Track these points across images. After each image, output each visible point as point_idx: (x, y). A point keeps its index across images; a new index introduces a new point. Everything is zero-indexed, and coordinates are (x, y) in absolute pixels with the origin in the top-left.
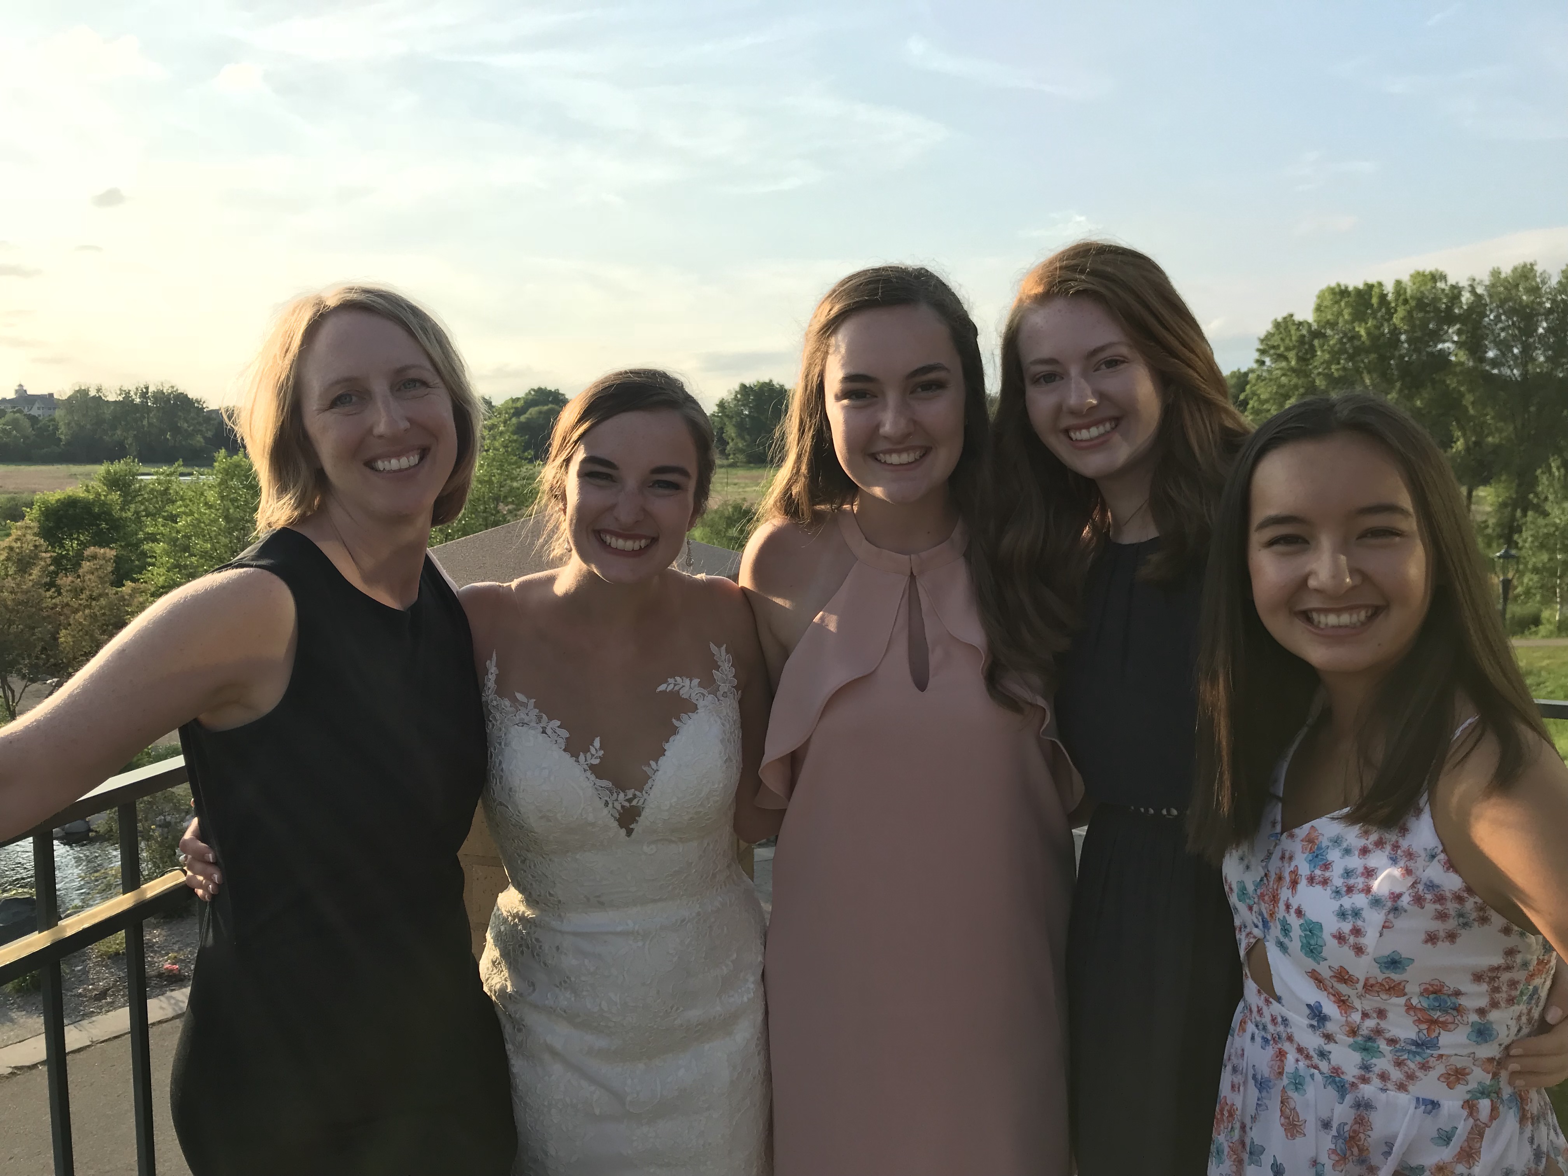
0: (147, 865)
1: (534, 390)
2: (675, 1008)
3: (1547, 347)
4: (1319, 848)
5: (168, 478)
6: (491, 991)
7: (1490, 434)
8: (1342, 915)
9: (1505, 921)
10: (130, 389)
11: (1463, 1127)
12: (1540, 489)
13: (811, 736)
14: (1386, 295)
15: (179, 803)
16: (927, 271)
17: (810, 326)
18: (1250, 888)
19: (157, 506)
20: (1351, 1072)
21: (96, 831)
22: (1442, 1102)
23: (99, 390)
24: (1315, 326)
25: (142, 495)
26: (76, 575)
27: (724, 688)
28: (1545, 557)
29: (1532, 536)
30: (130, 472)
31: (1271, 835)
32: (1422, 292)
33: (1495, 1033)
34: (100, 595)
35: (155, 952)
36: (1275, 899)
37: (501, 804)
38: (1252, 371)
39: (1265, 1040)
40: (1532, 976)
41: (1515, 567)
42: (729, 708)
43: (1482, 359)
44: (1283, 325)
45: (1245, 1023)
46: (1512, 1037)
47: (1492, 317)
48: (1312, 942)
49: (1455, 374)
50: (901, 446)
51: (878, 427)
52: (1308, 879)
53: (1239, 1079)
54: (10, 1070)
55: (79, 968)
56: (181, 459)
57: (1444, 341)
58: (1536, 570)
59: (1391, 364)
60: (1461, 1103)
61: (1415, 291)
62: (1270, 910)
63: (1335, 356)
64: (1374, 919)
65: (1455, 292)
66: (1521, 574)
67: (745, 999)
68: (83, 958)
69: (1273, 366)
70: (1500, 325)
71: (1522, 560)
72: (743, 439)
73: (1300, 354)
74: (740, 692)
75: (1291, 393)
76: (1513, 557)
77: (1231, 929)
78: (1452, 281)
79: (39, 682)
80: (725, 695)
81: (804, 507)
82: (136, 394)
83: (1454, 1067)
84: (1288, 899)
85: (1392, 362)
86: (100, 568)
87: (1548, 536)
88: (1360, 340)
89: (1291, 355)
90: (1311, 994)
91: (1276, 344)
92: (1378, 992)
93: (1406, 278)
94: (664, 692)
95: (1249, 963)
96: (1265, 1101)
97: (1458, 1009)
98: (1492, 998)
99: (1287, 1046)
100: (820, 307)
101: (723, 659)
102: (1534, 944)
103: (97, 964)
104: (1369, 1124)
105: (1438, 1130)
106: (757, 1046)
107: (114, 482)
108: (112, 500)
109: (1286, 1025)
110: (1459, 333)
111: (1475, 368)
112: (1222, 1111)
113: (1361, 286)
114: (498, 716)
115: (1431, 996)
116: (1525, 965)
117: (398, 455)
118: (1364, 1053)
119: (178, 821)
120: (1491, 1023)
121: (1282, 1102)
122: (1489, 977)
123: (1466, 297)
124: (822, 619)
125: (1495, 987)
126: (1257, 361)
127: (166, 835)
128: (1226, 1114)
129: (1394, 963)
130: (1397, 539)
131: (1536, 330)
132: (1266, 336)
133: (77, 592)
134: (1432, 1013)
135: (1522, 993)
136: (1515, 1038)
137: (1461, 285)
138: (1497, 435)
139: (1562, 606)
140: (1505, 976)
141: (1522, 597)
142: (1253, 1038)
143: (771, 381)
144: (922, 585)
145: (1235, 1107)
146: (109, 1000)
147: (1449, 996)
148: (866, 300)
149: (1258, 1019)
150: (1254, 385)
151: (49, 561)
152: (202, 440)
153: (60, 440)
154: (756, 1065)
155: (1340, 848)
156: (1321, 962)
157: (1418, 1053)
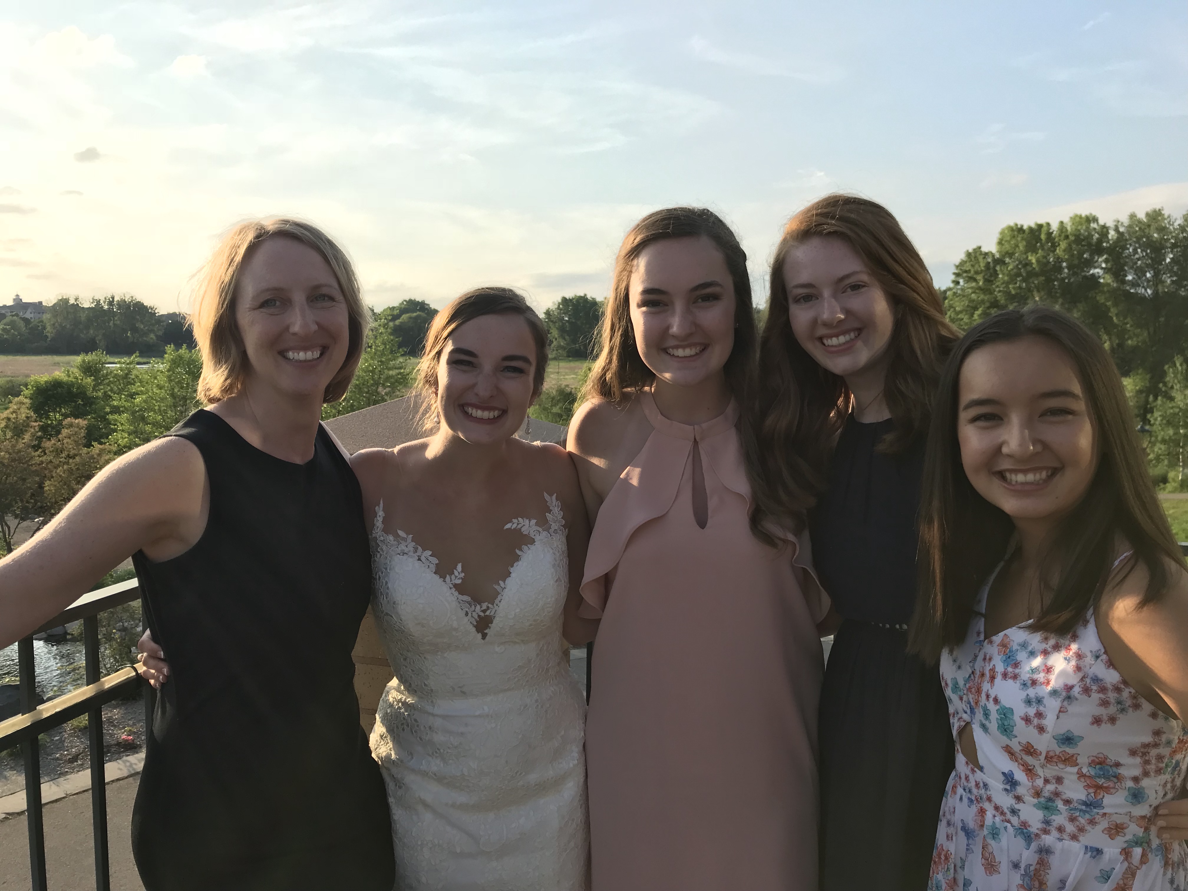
0: (109, 660)
1: (405, 301)
2: (518, 774)
3: (1173, 274)
4: (1011, 651)
5: (128, 366)
6: (379, 758)
7: (1130, 338)
8: (1028, 702)
9: (1153, 708)
10: (100, 298)
11: (1120, 868)
12: (1168, 379)
13: (618, 564)
14: (1052, 233)
15: (134, 612)
16: (708, 211)
17: (620, 251)
18: (961, 683)
19: (120, 387)
20: (1035, 826)
21: (72, 634)
22: (1105, 850)
23: (76, 300)
24: (997, 256)
25: (108, 379)
26: (57, 440)
27: (554, 526)
28: (1171, 432)
29: (1160, 416)
30: (99, 362)
31: (976, 642)
32: (1079, 230)
33: (1146, 796)
34: (76, 455)
35: (115, 726)
36: (979, 691)
37: (387, 614)
38: (950, 289)
39: (971, 801)
40: (1174, 752)
41: (1149, 439)
42: (559, 542)
43: (1124, 282)
44: (973, 255)
45: (956, 787)
46: (1159, 800)
47: (1131, 250)
48: (1006, 723)
49: (1103, 292)
50: (686, 343)
51: (668, 328)
52: (1002, 675)
53: (951, 830)
54: (4, 816)
55: (57, 738)
56: (138, 352)
57: (1095, 268)
58: (1164, 441)
59: (1055, 285)
60: (1120, 850)
61: (1074, 230)
62: (976, 700)
63: (1013, 278)
64: (1052, 706)
65: (1104, 229)
66: (1154, 444)
67: (571, 765)
68: (60, 731)
69: (966, 285)
70: (1137, 256)
71: (1153, 433)
72: (564, 339)
73: (986, 277)
74: (567, 530)
75: (978, 306)
76: (1148, 431)
77: (946, 715)
78: (1101, 222)
79: (28, 521)
80: (555, 532)
81: (615, 389)
82: (105, 302)
83: (1114, 823)
84: (988, 691)
85: (1056, 283)
86: (75, 434)
87: (1175, 415)
88: (1032, 266)
89: (979, 277)
90: (1006, 765)
91: (967, 269)
92: (1056, 762)
93: (1066, 220)
94: (510, 529)
95: (960, 741)
96: (971, 846)
97: (1118, 778)
98: (1145, 769)
99: (987, 805)
100: (627, 237)
101: (554, 505)
102: (1176, 727)
103: (71, 735)
104: (1048, 864)
105: (1100, 871)
106: (579, 801)
107: (88, 369)
108: (87, 383)
109: (986, 789)
110: (1106, 261)
111: (1118, 289)
112: (939, 855)
113: (1033, 225)
114: (384, 548)
115: (1098, 767)
116: (1169, 743)
117: (305, 349)
118: (1045, 812)
119: (133, 626)
120: (1144, 788)
121: (983, 848)
122: (1142, 752)
123: (1112, 234)
124: (628, 474)
125: (1146, 760)
126: (953, 282)
127: (124, 637)
128: (943, 857)
129: (1068, 740)
130: (1070, 417)
131: (1165, 260)
132: (960, 263)
133: (58, 452)
134: (1098, 780)
135: (1167, 766)
136: (1162, 801)
137: (1107, 225)
138: (1135, 339)
139: (1184, 469)
140: (1154, 752)
141: (1154, 462)
142: (961, 799)
143: (585, 295)
144: (703, 448)
145: (949, 852)
146: (79, 762)
147: (1111, 766)
148: (661, 233)
149: (966, 784)
150: (951, 300)
151: (37, 429)
152: (154, 337)
153: (47, 337)
154: (579, 815)
155: (1027, 651)
156: (1013, 739)
157: (1087, 812)
